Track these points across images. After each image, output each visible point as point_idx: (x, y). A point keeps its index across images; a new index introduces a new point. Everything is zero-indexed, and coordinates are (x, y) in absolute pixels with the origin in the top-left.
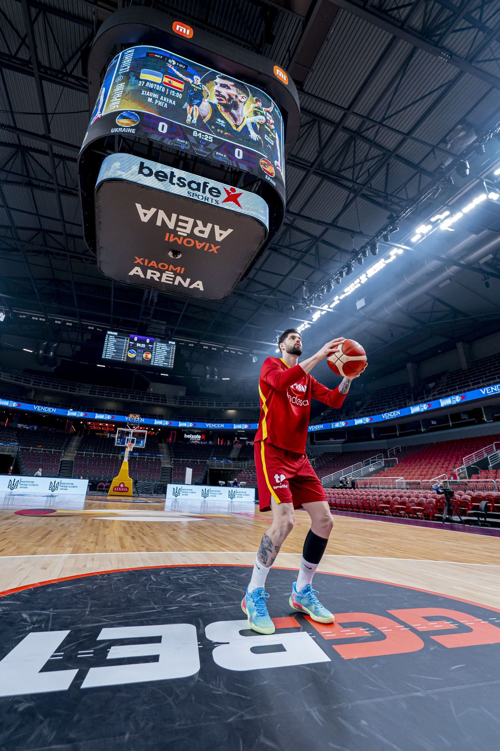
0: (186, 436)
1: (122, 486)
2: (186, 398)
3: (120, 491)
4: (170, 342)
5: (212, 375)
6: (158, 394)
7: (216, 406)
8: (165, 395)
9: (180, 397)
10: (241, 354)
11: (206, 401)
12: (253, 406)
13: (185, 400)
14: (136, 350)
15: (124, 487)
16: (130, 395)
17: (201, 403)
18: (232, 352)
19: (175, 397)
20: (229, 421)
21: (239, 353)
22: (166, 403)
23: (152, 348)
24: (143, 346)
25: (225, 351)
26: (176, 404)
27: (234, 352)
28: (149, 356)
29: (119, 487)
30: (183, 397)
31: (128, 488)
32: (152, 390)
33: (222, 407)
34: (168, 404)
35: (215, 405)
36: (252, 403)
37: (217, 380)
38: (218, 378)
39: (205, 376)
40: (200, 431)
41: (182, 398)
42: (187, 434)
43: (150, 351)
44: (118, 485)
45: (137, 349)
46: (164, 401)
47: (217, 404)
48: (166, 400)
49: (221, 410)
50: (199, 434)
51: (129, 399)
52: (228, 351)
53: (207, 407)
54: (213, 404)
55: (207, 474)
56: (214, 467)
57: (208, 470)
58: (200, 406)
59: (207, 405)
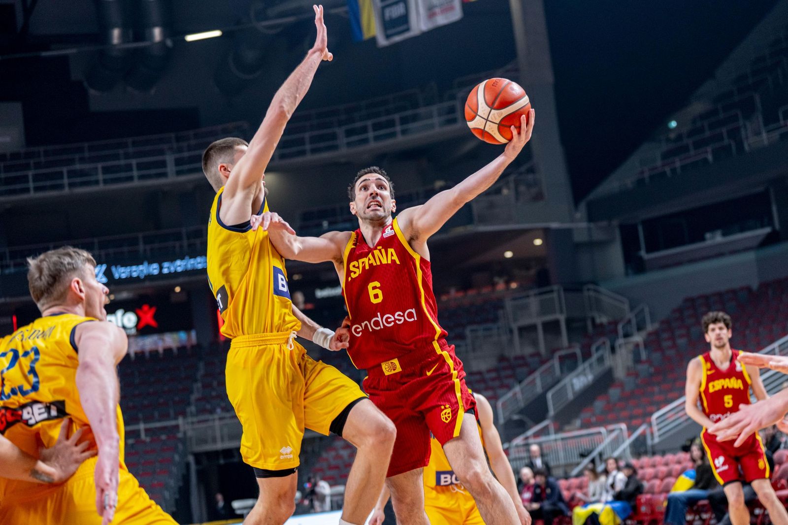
2: (28, 155)
7: (179, 173)
11: (127, 156)
12: (349, 144)
13: (27, 167)
17: (106, 170)
30: (15, 156)
35: (171, 168)
36: (340, 131)
37: (162, 43)
38: (164, 35)
39: (103, 37)
41: (9, 160)
47: (178, 162)
50: (127, 306)
53: (136, 183)
54: (163, 164)
55: (186, 479)
56: (214, 440)
57: (191, 459)
58: (101, 187)
59: (135, 173)
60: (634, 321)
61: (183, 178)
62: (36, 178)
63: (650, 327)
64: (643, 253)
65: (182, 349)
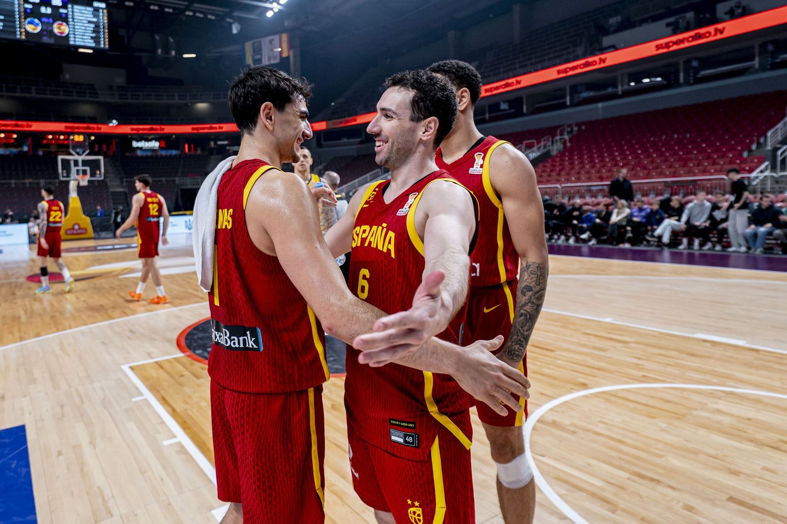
0: (135, 144)
1: (76, 227)
3: (75, 234)
4: (96, 4)
5: (167, 51)
6: (81, 85)
7: (179, 99)
8: (92, 85)
9: (119, 87)
10: (213, 18)
11: (163, 92)
13: (128, 91)
14: (40, 20)
15: (80, 228)
16: (34, 88)
17: (155, 96)
18: (198, 14)
19: (111, 88)
20: (200, 119)
21: (209, 16)
22: (97, 97)
23: (67, 14)
24: (49, 11)
25: (187, 13)
26: (113, 98)
27: (201, 16)
28: (65, 29)
29: (73, 229)
30: (123, 87)
31: (86, 230)
32: (67, 76)
33: (188, 101)
34: (101, 99)
35: (177, 97)
37: (175, 56)
38: (176, 53)
39: (155, 51)
40: (156, 136)
41: (121, 88)
42: (138, 141)
43: (65, 19)
44: (70, 227)
45: (40, 16)
46: (94, 94)
47: (179, 96)
48: (97, 94)
49: (187, 105)
50: (156, 140)
51: (34, 95)
52: (191, 14)
53: (165, 101)
54: (174, 96)
55: (177, 196)
56: (187, 185)
57: (179, 191)
58: (153, 101)
59: (165, 98)
60: (319, 162)
61: (180, 101)
62: (131, 95)
63: (324, 164)
64: (322, 142)
65: (175, 156)
